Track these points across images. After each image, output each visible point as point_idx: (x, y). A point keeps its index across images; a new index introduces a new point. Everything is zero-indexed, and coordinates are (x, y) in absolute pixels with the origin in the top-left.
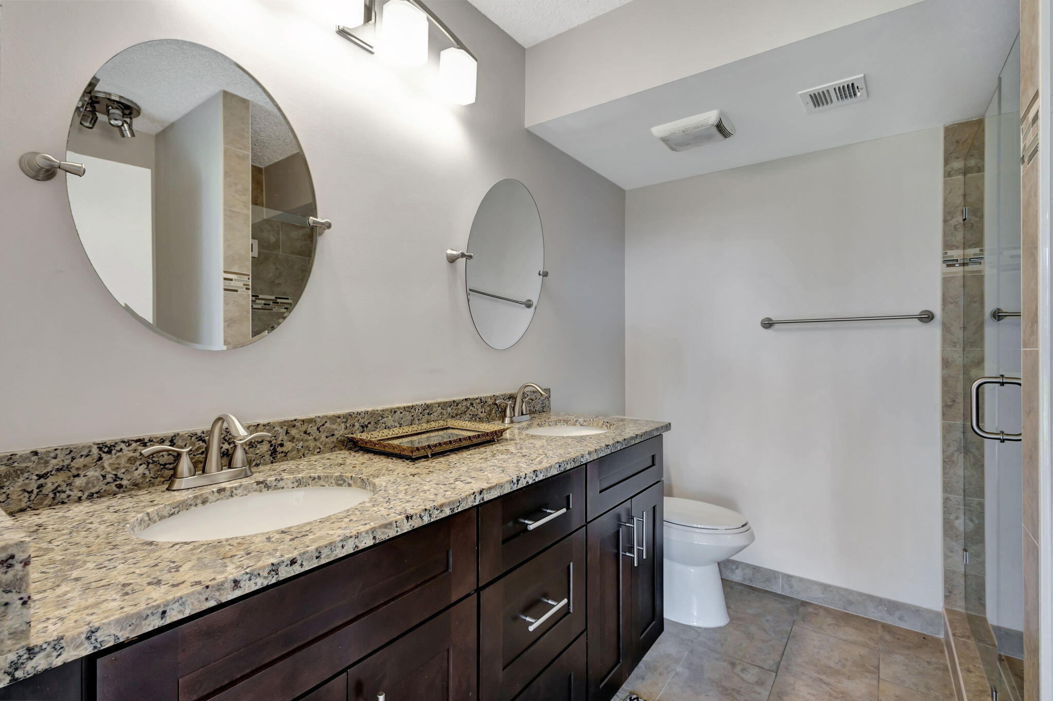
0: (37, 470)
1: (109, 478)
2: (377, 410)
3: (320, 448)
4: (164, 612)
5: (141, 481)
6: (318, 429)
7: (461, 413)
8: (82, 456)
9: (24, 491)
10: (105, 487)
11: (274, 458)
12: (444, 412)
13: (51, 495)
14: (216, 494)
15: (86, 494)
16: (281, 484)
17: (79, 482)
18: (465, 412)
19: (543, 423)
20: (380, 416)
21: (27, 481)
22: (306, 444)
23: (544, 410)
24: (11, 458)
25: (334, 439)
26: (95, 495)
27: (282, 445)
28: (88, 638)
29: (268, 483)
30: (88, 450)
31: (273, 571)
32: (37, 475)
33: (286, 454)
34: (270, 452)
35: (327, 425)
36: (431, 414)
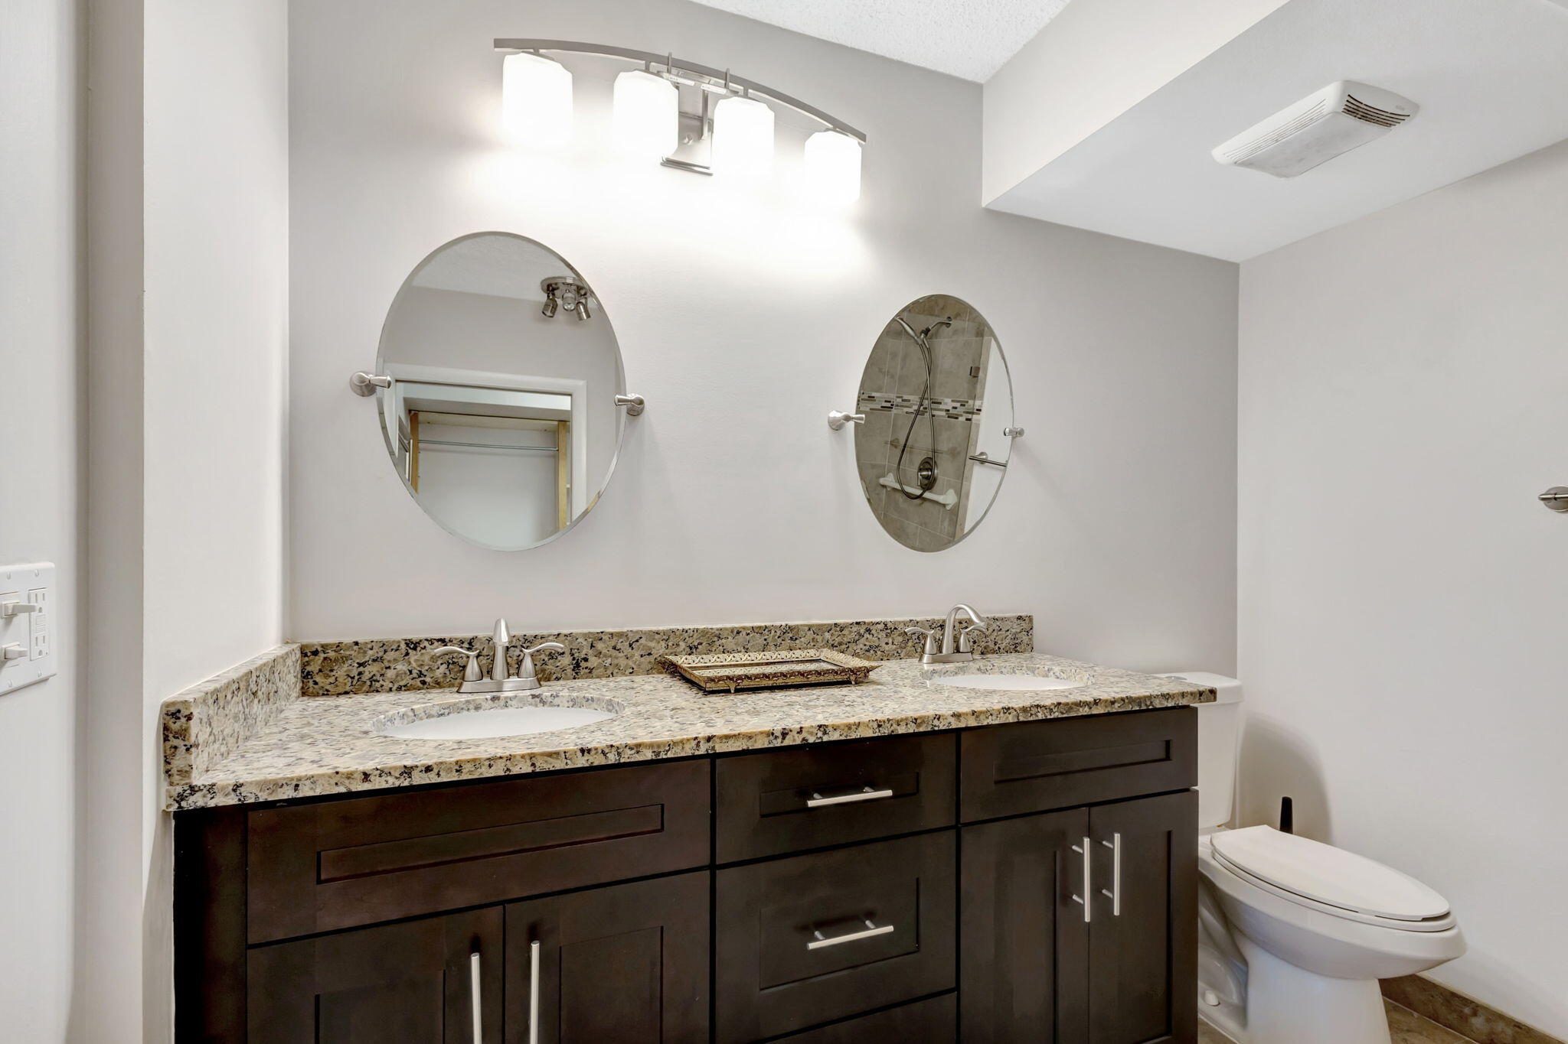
0: (357, 658)
1: (415, 672)
2: (712, 629)
3: (633, 669)
4: (297, 786)
5: (442, 680)
6: (630, 645)
7: (849, 642)
8: (392, 650)
9: (348, 675)
10: (411, 682)
11: (577, 673)
12: (819, 638)
13: (368, 683)
14: (490, 702)
15: (396, 686)
16: (556, 701)
17: (390, 674)
18: (855, 642)
19: (988, 668)
20: (715, 636)
21: (350, 668)
22: (616, 661)
23: (1018, 649)
24: (338, 646)
25: (651, 659)
26: (403, 688)
27: (586, 660)
28: (234, 790)
29: (544, 698)
30: (397, 645)
31: (406, 773)
32: (358, 663)
33: (591, 671)
34: (572, 667)
35: (642, 641)
36: (796, 639)
